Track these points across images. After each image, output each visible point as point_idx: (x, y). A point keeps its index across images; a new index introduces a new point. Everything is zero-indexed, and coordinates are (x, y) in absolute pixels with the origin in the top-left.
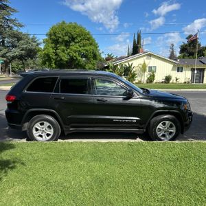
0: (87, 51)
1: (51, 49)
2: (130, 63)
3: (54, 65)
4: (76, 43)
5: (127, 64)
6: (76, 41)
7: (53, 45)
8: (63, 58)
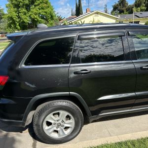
0: (46, 12)
1: (14, 13)
2: (83, 21)
3: (19, 27)
4: (35, 6)
5: (80, 22)
6: (36, 4)
7: (16, 9)
8: (25, 21)
